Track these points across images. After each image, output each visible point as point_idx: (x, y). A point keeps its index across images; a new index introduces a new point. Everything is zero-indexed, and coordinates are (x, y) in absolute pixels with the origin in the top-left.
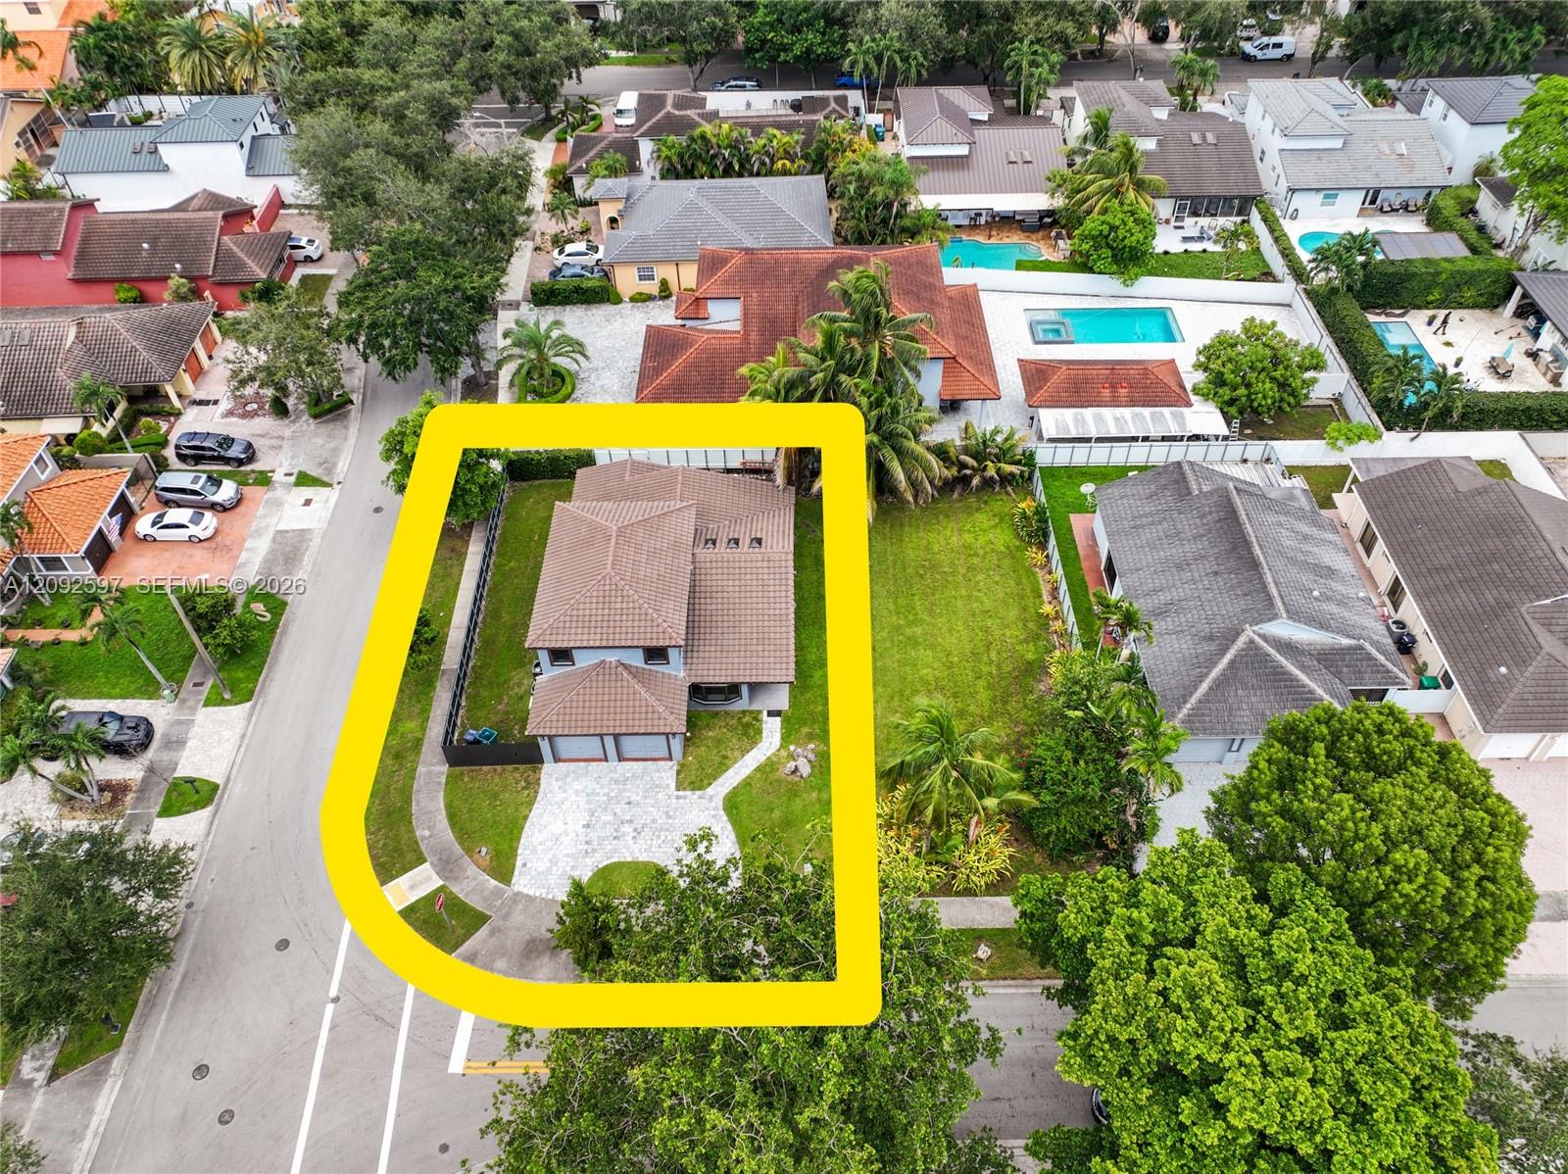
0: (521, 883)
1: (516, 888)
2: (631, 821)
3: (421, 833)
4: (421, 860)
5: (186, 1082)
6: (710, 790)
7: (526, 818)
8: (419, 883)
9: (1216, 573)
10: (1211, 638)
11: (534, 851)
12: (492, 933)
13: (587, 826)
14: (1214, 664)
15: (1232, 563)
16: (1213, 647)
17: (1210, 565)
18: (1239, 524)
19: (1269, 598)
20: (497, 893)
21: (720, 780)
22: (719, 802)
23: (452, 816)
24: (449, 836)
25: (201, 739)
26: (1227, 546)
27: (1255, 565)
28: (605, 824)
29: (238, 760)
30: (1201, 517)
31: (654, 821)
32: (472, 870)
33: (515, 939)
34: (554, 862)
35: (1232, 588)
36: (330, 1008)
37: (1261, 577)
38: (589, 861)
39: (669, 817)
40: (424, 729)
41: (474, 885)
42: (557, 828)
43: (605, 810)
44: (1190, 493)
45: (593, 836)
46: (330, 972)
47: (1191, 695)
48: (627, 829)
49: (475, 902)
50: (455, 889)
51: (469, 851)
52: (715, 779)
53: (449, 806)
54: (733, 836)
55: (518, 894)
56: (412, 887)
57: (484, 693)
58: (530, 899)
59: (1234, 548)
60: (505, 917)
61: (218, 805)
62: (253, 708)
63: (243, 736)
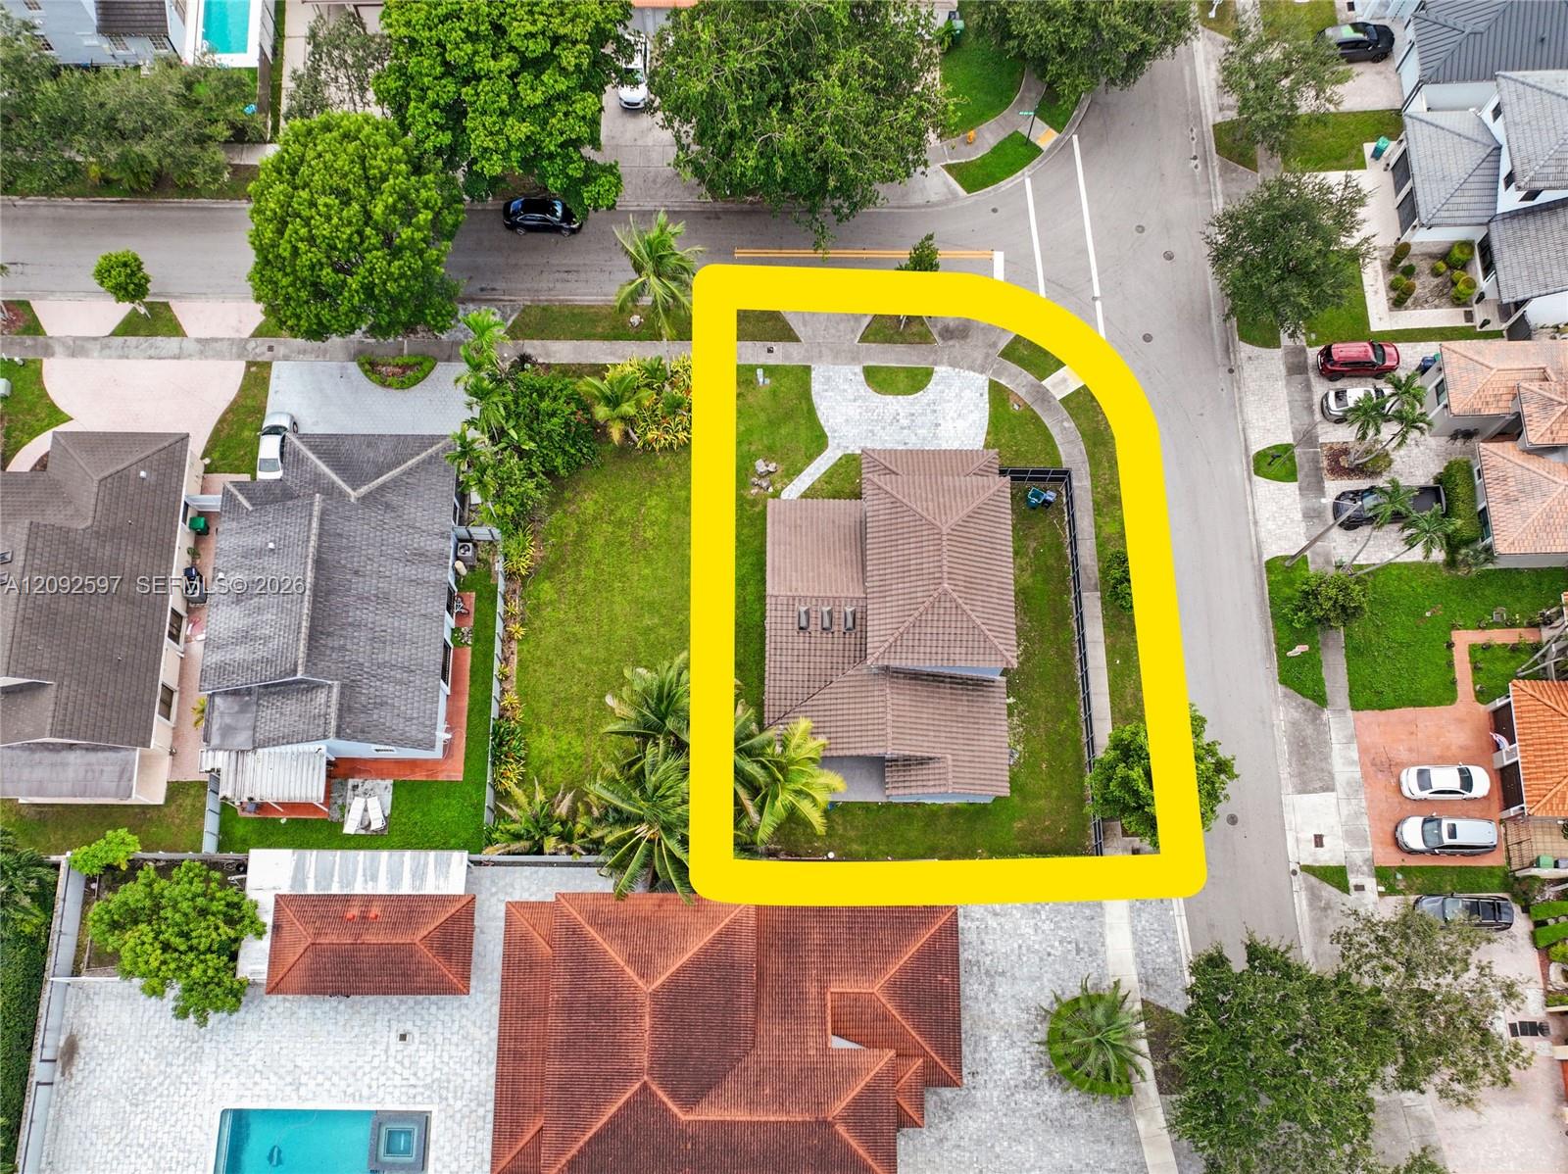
0: (982, 381)
1: (984, 377)
2: (902, 428)
3: (1070, 424)
4: (1065, 401)
5: (1176, 249)
6: (840, 454)
7: (988, 433)
8: (1062, 384)
9: (356, 573)
10: (388, 506)
11: (976, 406)
12: (994, 345)
13: (937, 425)
14: (395, 480)
15: (337, 577)
16: (391, 497)
17: (360, 586)
18: (312, 619)
19: (322, 520)
20: (996, 373)
21: (831, 463)
22: (831, 443)
23: (1049, 438)
24: (1047, 421)
25: (1292, 521)
26: (335, 599)
27: (319, 563)
28: (922, 427)
29: (1249, 498)
30: (343, 648)
31: (884, 428)
32: (1022, 393)
33: (977, 340)
34: (959, 396)
35: (349, 549)
36: (1097, 293)
37: (319, 549)
38: (932, 397)
39: (872, 431)
40: (1098, 527)
41: (1018, 380)
42: (961, 424)
43: (924, 439)
44: (343, 687)
45: (930, 417)
46: (1106, 319)
47: (424, 461)
48: (905, 422)
49: (1014, 368)
50: (1031, 377)
51: (1028, 408)
52: (836, 464)
53: (1054, 446)
54: (819, 415)
55: (982, 372)
56: (1064, 380)
57: (1051, 561)
58: (971, 368)
59: (329, 593)
60: (987, 356)
61: (1248, 456)
62: (1260, 556)
63: (1256, 523)
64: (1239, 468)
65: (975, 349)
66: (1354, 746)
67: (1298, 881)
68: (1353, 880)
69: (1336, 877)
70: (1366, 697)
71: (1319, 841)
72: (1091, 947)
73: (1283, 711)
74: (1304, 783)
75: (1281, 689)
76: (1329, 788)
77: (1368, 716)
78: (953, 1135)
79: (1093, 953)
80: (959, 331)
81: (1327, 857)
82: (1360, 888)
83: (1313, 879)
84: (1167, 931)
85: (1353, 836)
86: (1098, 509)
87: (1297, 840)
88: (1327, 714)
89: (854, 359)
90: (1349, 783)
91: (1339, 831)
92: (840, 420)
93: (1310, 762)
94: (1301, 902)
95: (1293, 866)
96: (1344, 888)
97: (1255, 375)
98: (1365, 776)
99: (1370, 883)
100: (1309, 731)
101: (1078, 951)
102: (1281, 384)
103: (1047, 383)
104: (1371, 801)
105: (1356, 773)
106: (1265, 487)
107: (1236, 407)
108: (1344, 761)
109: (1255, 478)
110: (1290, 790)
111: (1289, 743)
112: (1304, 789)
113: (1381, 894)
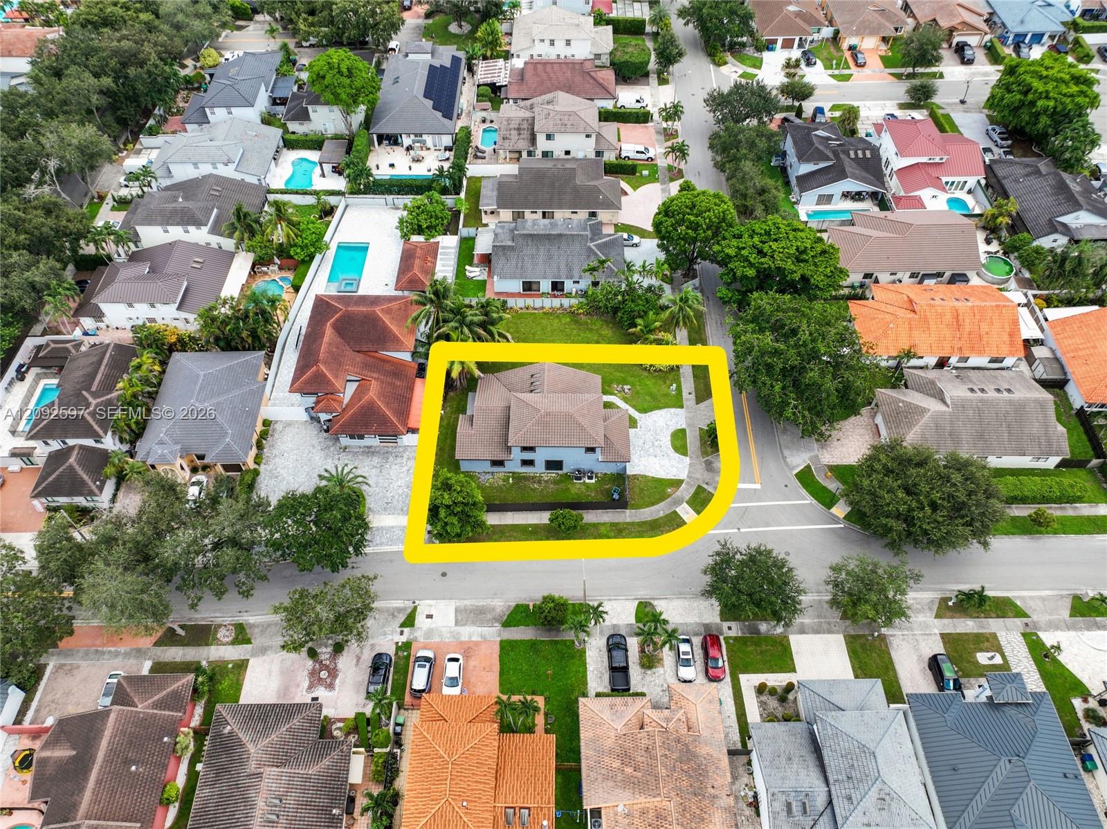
0: (683, 475)
1: (685, 477)
2: (651, 441)
3: (661, 514)
4: (675, 512)
6: (637, 418)
7: (652, 477)
8: (685, 511)
11: (668, 473)
12: (705, 483)
13: (655, 456)
20: (688, 483)
22: (643, 415)
23: (653, 504)
24: (662, 504)
28: (653, 450)
31: (652, 435)
32: (678, 493)
33: (707, 476)
34: (673, 466)
36: (742, 530)
38: (671, 455)
39: (650, 430)
40: (604, 524)
41: (686, 492)
42: (657, 467)
45: (660, 455)
48: (656, 443)
49: (692, 491)
50: (687, 498)
51: (669, 496)
52: (631, 416)
53: (648, 506)
54: (657, 411)
55: (688, 477)
56: (688, 514)
58: (689, 472)
60: (698, 480)
61: (651, 599)
64: (644, 594)
65: (701, 475)
66: (479, 639)
67: (409, 604)
68: (406, 630)
69: (409, 621)
70: (507, 648)
71: (430, 616)
72: (388, 508)
73: (501, 604)
74: (461, 611)
75: (513, 604)
76: (457, 623)
77: (497, 648)
78: (315, 451)
79: (385, 509)
80: (710, 467)
81: (420, 619)
82: (402, 633)
83: (410, 611)
84: (392, 542)
85: (430, 632)
86: (613, 525)
87: (431, 606)
88: (498, 627)
89: (689, 425)
90: (458, 633)
91: (433, 626)
92: (655, 419)
93: (472, 615)
94: (398, 604)
95: (417, 602)
96: (403, 625)
97: (702, 607)
98: (462, 643)
99: (404, 639)
100: (489, 616)
101: (387, 503)
102: (698, 620)
103: (685, 505)
104: (448, 644)
105: (464, 638)
106: (632, 607)
107: (681, 595)
108: (471, 633)
109: (637, 602)
110: (458, 604)
111: (483, 606)
112: (457, 610)
113: (397, 643)
